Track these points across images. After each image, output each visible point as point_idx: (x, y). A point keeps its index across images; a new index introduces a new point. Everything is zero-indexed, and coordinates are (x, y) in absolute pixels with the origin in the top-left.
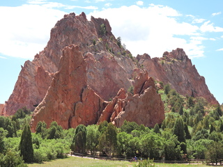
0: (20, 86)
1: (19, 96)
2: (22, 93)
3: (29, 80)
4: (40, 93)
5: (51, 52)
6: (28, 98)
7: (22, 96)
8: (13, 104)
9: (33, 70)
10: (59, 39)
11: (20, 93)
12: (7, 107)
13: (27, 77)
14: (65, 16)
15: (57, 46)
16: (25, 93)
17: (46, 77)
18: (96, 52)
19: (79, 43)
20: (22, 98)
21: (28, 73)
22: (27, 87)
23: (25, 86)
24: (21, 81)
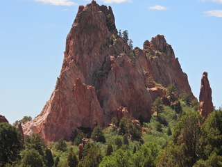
0: (59, 103)
1: (58, 116)
2: (61, 112)
3: (68, 96)
5: (78, 58)
6: (68, 119)
7: (61, 116)
8: (52, 126)
9: (70, 83)
10: (82, 40)
11: (58, 112)
12: (46, 130)
13: (65, 92)
14: (81, 8)
15: (81, 50)
16: (64, 113)
17: (85, 91)
18: (116, 54)
19: (99, 44)
20: (61, 119)
21: (66, 87)
22: (66, 104)
23: (63, 103)
24: (60, 97)
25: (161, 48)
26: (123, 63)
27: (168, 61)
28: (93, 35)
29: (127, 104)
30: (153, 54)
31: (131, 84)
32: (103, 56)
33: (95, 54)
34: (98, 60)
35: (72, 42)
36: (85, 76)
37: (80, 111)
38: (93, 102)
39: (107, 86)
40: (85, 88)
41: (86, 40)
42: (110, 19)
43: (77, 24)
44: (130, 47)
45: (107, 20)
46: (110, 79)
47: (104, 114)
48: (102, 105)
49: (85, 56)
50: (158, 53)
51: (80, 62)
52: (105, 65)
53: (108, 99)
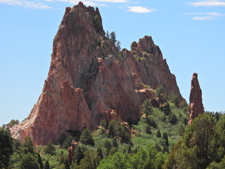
0: (46, 106)
2: (49, 115)
3: (55, 99)
4: (69, 115)
5: (65, 60)
6: (57, 122)
7: (49, 119)
8: (40, 130)
9: (58, 86)
10: (69, 42)
11: (46, 115)
12: (34, 133)
13: (53, 95)
14: (68, 9)
15: (68, 51)
16: (52, 115)
17: (73, 94)
18: (104, 56)
19: (87, 46)
20: (49, 122)
21: (53, 90)
22: (54, 107)
23: (51, 106)
24: (47, 100)
25: (149, 49)
26: (111, 64)
27: (156, 62)
28: (80, 37)
29: (115, 106)
30: (141, 55)
31: (119, 86)
32: (91, 58)
33: (83, 56)
34: (86, 62)
35: (59, 44)
36: (73, 79)
37: (68, 114)
38: (81, 105)
39: (95, 88)
40: (73, 91)
41: (73, 42)
42: (97, 20)
43: (63, 26)
44: (117, 49)
45: (94, 22)
46: (98, 81)
47: (93, 116)
48: (90, 108)
49: (73, 58)
50: (145, 55)
51: (68, 65)
52: (93, 68)
53: (96, 101)
